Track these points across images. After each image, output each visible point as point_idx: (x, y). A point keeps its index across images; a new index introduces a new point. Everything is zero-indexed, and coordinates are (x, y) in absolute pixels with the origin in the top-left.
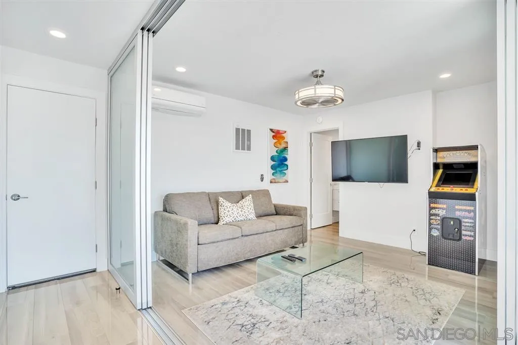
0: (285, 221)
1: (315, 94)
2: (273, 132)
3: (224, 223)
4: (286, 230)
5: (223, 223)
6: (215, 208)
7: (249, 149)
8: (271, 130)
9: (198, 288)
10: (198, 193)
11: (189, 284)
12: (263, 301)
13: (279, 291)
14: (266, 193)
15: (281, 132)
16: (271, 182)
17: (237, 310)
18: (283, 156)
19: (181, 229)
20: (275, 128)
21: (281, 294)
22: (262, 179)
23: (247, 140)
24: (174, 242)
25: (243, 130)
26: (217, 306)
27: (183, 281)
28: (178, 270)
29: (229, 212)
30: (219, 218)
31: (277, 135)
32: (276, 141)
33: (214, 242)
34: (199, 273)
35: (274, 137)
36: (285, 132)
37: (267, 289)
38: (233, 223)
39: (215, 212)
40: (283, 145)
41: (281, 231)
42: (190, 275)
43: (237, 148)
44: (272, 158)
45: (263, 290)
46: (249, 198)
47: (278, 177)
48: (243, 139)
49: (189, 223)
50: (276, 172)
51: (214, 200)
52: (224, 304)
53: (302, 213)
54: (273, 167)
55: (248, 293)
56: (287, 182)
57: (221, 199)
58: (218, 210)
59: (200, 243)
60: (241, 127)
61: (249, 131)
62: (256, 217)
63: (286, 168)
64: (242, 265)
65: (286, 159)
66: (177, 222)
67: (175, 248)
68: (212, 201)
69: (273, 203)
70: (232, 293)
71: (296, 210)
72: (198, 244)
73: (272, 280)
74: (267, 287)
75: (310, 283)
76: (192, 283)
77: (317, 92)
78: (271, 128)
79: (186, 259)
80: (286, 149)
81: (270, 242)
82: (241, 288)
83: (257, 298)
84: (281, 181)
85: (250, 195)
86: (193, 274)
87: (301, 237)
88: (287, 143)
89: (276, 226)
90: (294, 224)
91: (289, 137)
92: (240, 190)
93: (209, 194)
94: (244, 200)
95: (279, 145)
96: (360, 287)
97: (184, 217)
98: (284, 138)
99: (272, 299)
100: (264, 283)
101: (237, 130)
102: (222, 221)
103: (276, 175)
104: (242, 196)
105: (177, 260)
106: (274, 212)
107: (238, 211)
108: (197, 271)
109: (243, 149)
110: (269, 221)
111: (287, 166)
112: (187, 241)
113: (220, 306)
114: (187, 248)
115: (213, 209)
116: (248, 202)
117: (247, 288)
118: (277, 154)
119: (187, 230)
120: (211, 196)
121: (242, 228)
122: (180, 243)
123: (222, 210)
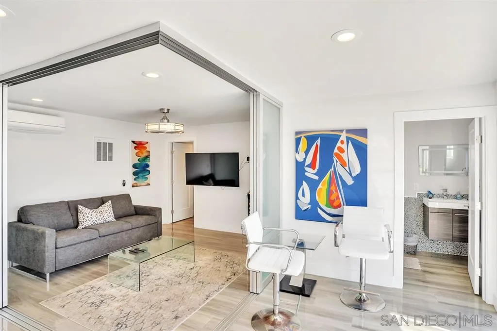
0: (142, 220)
1: (159, 129)
2: (136, 144)
3: (84, 227)
4: (142, 228)
5: (82, 227)
6: (74, 214)
7: (111, 159)
8: (133, 142)
9: (56, 284)
10: (56, 203)
11: (46, 282)
12: (113, 284)
13: (128, 276)
14: (127, 197)
15: (143, 143)
16: (133, 186)
17: (90, 294)
18: (145, 163)
19: (39, 237)
20: (137, 139)
21: (129, 278)
22: (124, 185)
23: (109, 152)
24: (31, 248)
25: (105, 144)
26: (72, 294)
27: (41, 281)
28: (34, 273)
29: (88, 217)
30: (79, 223)
31: (139, 146)
32: (138, 151)
33: (72, 245)
34: (57, 272)
35: (135, 148)
36: (147, 143)
37: (119, 276)
38: (92, 227)
39: (75, 218)
40: (145, 154)
41: (137, 229)
42: (48, 275)
43: (99, 159)
44: (134, 166)
45: (115, 277)
46: (109, 203)
47: (140, 182)
48: (104, 151)
49: (47, 232)
50: (138, 178)
51: (73, 207)
52: (78, 292)
53: (157, 213)
54: (134, 174)
55: (102, 281)
56: (149, 185)
57: (80, 207)
58: (78, 215)
59: (58, 247)
60: (102, 141)
61: (111, 145)
62: (115, 219)
63: (147, 173)
64: (101, 260)
65: (148, 166)
66: (34, 232)
67: (32, 253)
68: (71, 208)
69: (133, 204)
70: (88, 283)
71: (152, 210)
72: (56, 248)
73: (124, 269)
74: (119, 274)
75: (155, 267)
76: (50, 281)
77: (161, 128)
78: (133, 140)
79: (44, 261)
80: (147, 157)
81: (126, 239)
82: (96, 278)
83: (109, 283)
84: (143, 184)
85: (110, 201)
86: (50, 274)
87: (156, 232)
88: (149, 152)
89: (132, 226)
90: (149, 222)
91: (151, 148)
92: (100, 197)
93: (68, 202)
94: (103, 206)
95: (140, 154)
96: (192, 265)
97: (42, 226)
98: (145, 148)
99: (121, 282)
100: (117, 272)
101: (99, 144)
102: (81, 225)
103: (138, 179)
104: (102, 201)
105: (34, 264)
106: (134, 213)
107: (97, 216)
108: (54, 271)
109: (105, 160)
110: (127, 222)
111: (149, 171)
112: (45, 247)
113: (76, 293)
114: (44, 252)
115: (72, 216)
116: (108, 207)
117: (101, 278)
118: (139, 162)
119: (45, 238)
120: (70, 204)
121: (100, 230)
122: (37, 249)
123: (81, 216)
